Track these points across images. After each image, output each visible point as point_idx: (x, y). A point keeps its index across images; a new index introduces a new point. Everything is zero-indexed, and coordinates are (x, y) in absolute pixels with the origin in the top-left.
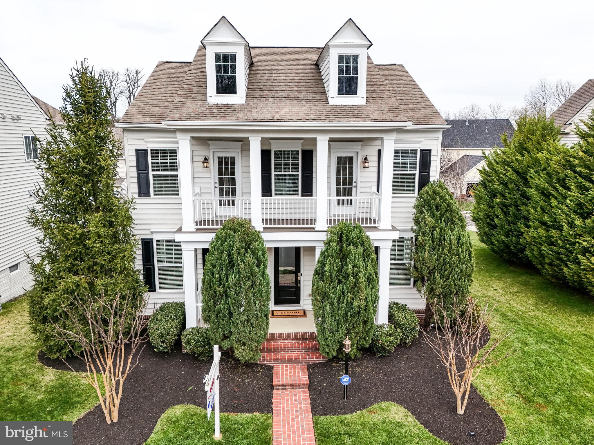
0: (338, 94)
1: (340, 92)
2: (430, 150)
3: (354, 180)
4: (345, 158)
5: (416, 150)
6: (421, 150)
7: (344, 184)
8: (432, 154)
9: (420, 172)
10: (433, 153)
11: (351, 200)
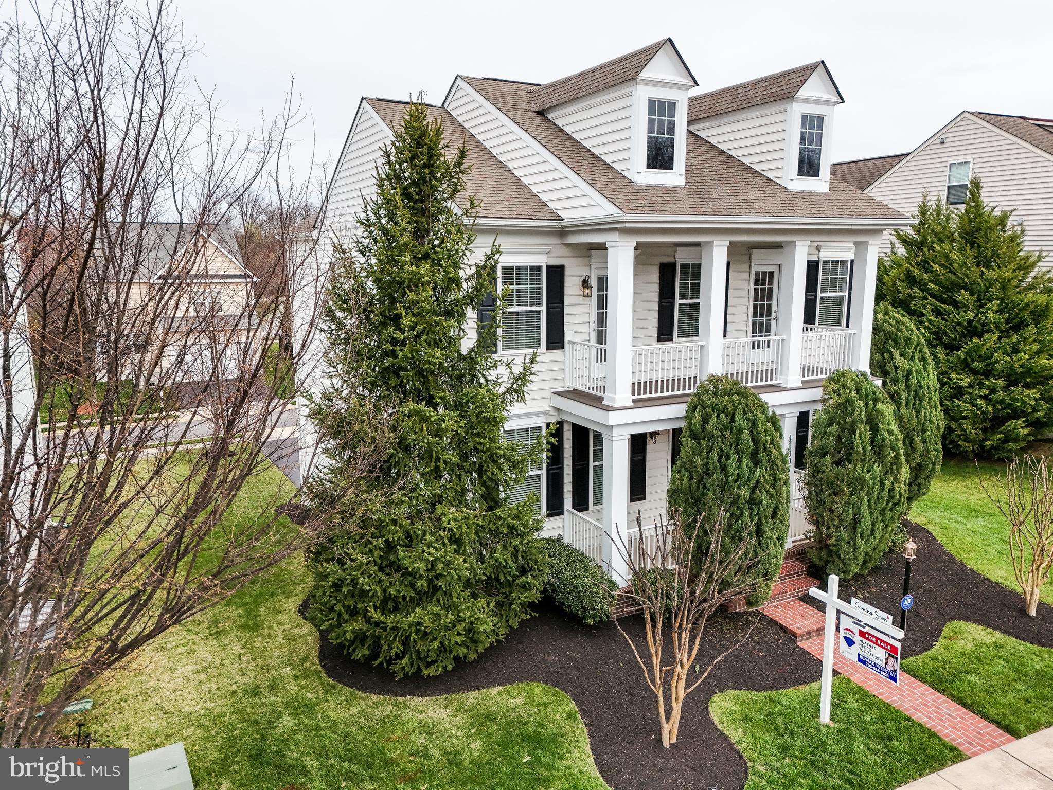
0: (798, 175)
1: (800, 172)
3: (774, 308)
4: (764, 273)
5: (847, 261)
7: (762, 315)
11: (769, 342)
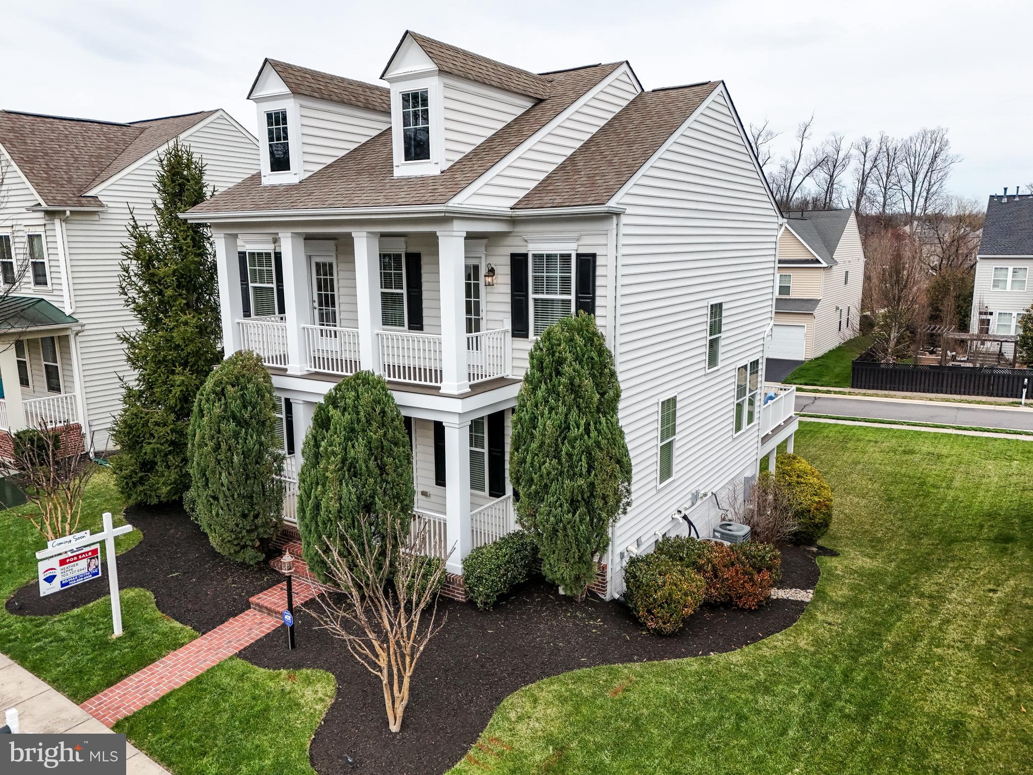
0: (406, 160)
1: (408, 156)
2: (594, 256)
5: (569, 256)
6: (578, 256)
8: (598, 263)
9: (577, 298)
10: (599, 261)
